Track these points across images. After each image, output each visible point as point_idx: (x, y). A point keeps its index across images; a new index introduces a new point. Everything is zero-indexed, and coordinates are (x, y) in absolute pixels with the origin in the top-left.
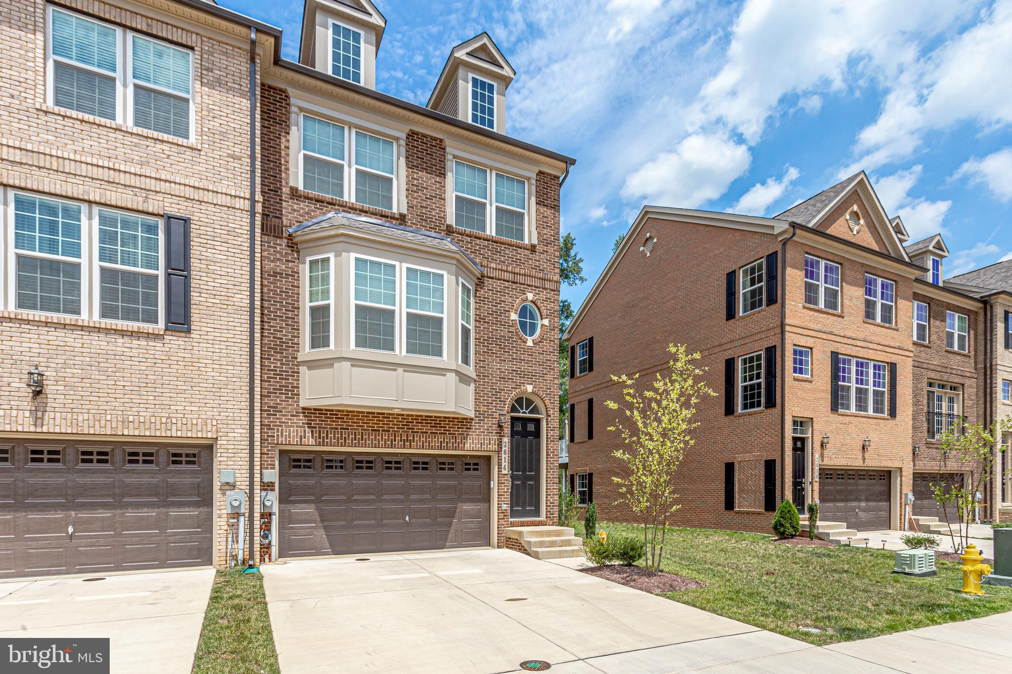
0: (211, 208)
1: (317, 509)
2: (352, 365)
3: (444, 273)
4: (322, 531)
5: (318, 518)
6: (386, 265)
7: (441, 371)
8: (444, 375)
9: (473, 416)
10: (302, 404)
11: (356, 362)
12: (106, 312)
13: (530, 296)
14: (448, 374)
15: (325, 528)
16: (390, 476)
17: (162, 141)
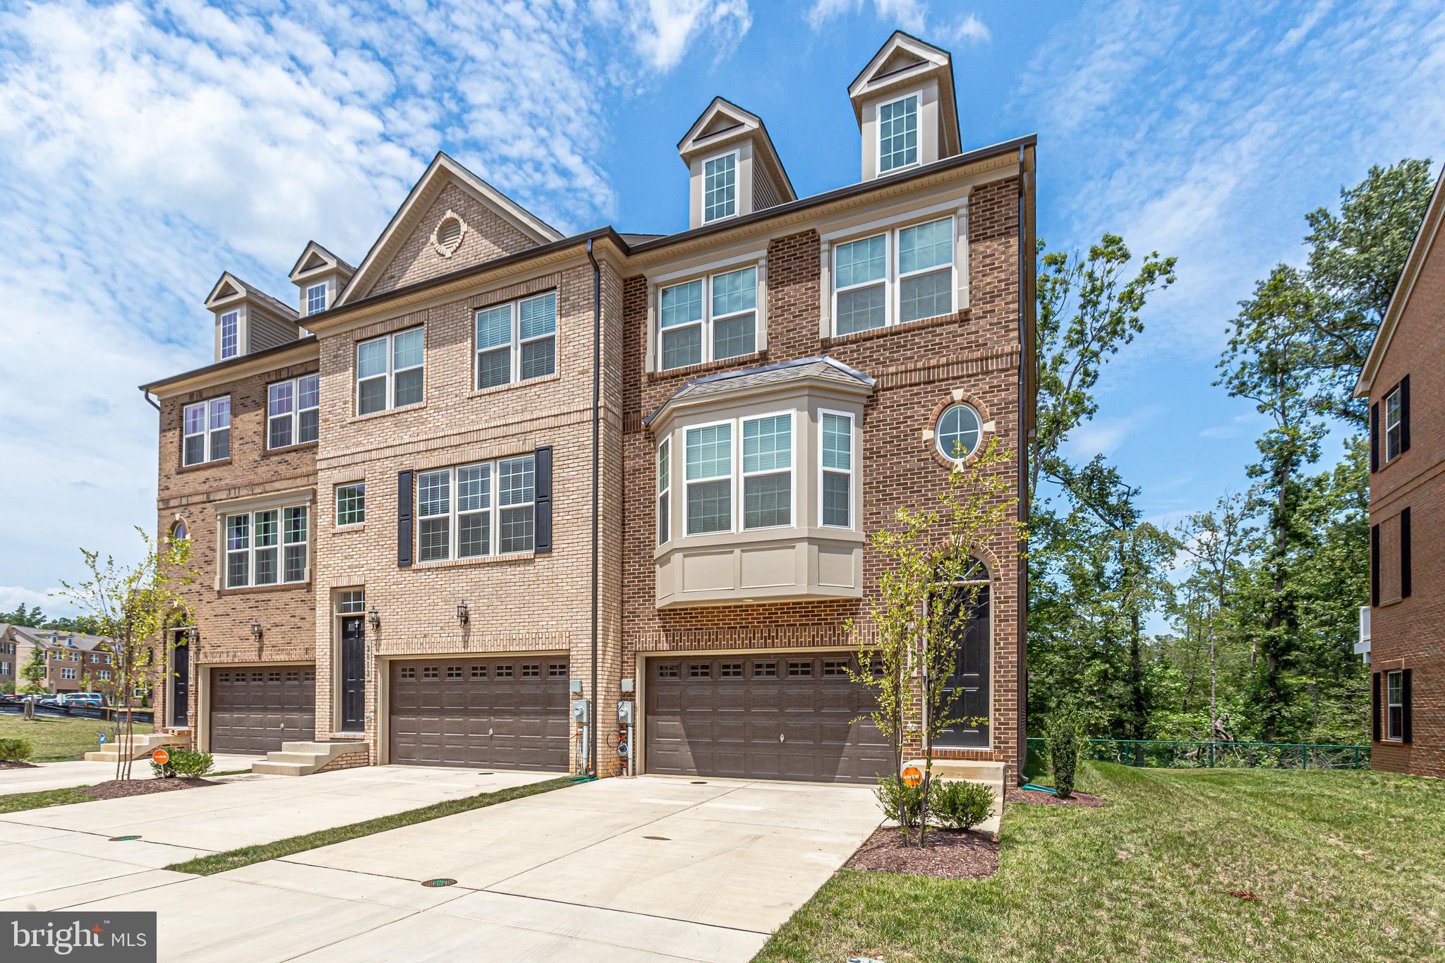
0: (567, 429)
1: (683, 722)
2: (685, 556)
3: (793, 412)
4: (688, 748)
5: (683, 732)
6: (719, 427)
7: (788, 543)
8: (794, 547)
9: (860, 595)
10: (658, 605)
11: (689, 552)
12: (505, 547)
13: (958, 394)
14: (798, 545)
15: (690, 743)
16: (761, 683)
17: (535, 385)
